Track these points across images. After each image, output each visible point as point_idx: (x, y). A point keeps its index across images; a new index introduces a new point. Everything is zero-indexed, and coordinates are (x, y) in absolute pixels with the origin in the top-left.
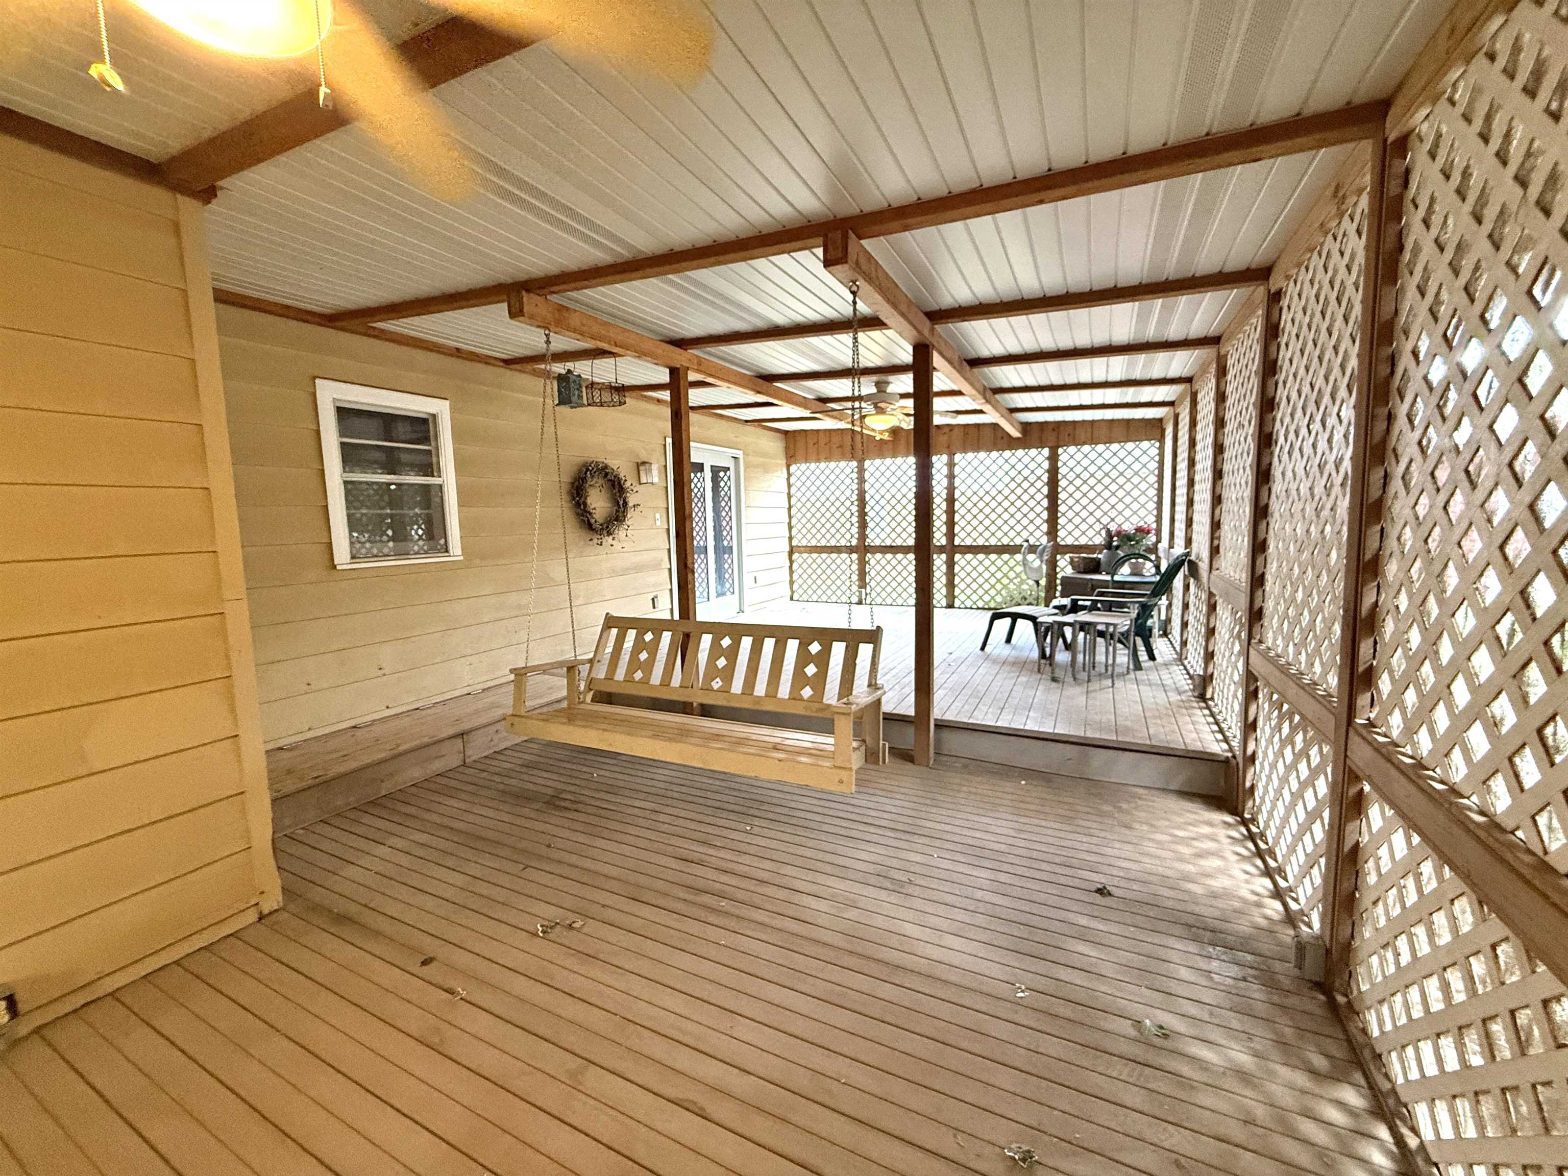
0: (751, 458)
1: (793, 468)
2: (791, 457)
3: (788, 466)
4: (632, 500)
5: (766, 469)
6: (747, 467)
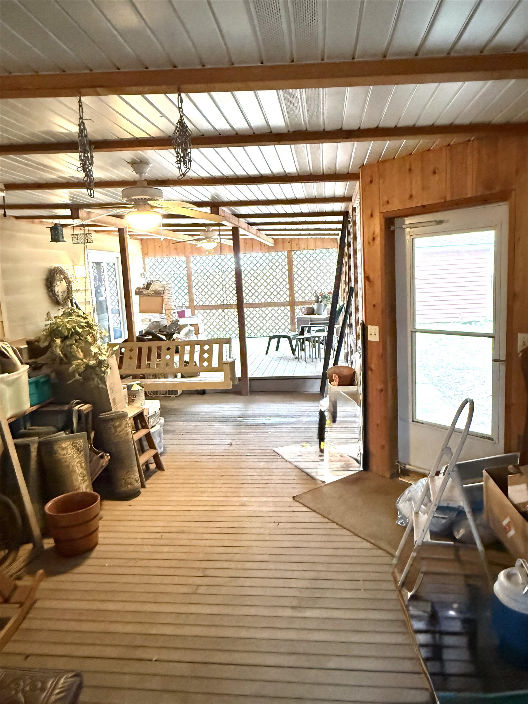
1: (147, 261)
2: (146, 254)
4: (74, 285)
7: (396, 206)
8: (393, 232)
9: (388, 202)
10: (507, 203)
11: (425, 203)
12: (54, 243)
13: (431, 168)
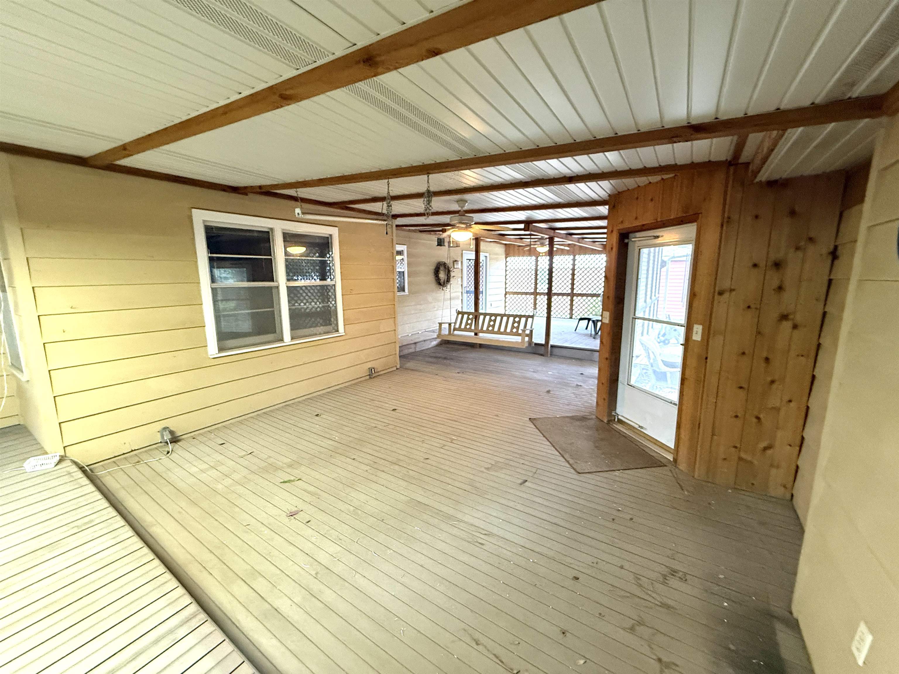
0: (491, 256)
1: (508, 259)
2: (507, 255)
3: (506, 258)
4: (452, 274)
5: (497, 259)
6: (490, 260)
7: (627, 225)
8: (627, 244)
9: (622, 222)
10: (695, 224)
11: (644, 223)
12: (439, 247)
13: (650, 198)
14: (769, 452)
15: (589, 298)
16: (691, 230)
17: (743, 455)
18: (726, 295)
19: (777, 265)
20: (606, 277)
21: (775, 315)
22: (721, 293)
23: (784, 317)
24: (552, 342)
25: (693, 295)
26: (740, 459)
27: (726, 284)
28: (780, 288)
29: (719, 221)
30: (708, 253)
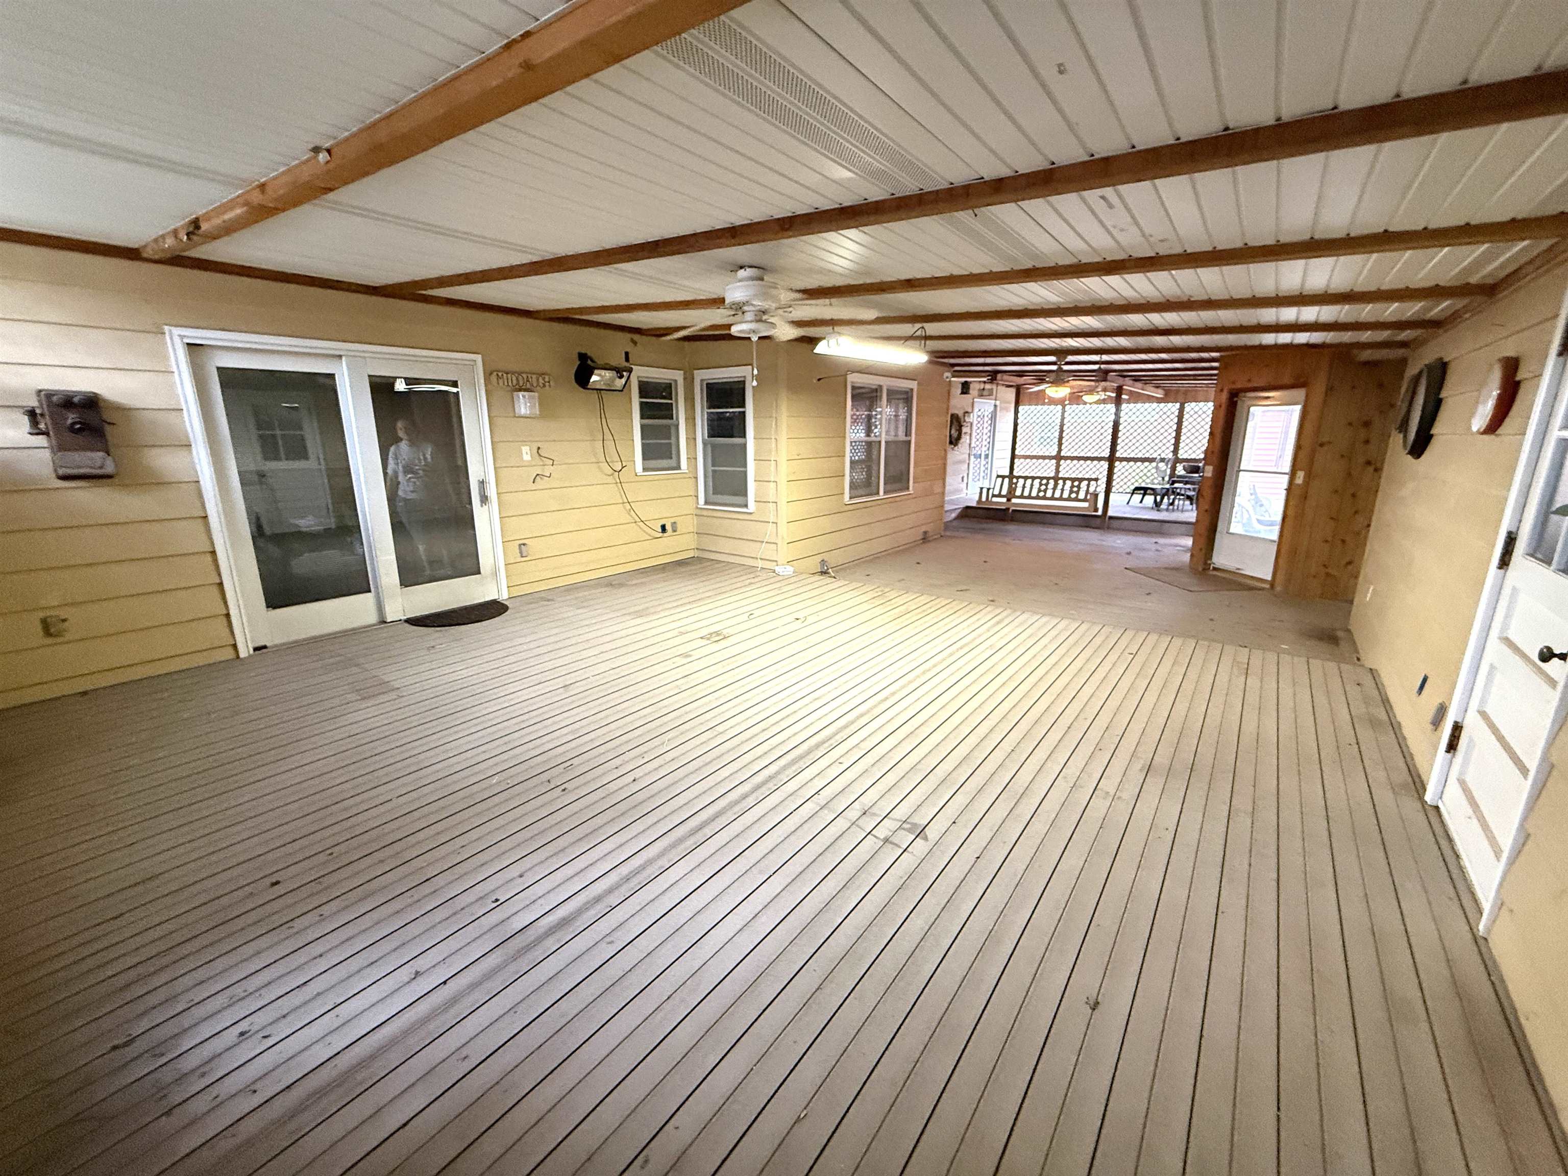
0: (1002, 405)
1: (1020, 408)
2: (1019, 403)
4: (964, 430)
5: (1007, 410)
6: (1000, 410)
8: (1235, 404)
10: (1305, 389)
14: (1350, 567)
15: (1139, 464)
16: (1300, 394)
17: (1330, 570)
18: (1325, 448)
19: (1367, 424)
20: (1211, 434)
21: (1361, 460)
22: (1322, 445)
23: (1369, 463)
24: (1110, 513)
25: (1298, 447)
26: (1328, 575)
27: (1325, 440)
28: (1367, 442)
29: (1323, 389)
30: (1313, 415)
